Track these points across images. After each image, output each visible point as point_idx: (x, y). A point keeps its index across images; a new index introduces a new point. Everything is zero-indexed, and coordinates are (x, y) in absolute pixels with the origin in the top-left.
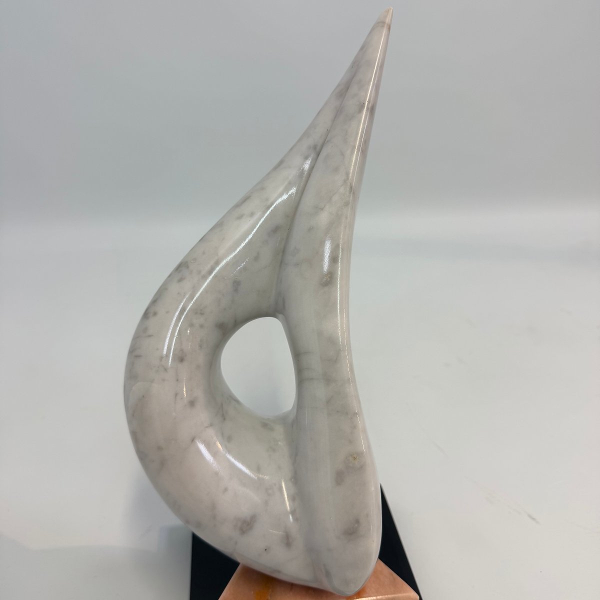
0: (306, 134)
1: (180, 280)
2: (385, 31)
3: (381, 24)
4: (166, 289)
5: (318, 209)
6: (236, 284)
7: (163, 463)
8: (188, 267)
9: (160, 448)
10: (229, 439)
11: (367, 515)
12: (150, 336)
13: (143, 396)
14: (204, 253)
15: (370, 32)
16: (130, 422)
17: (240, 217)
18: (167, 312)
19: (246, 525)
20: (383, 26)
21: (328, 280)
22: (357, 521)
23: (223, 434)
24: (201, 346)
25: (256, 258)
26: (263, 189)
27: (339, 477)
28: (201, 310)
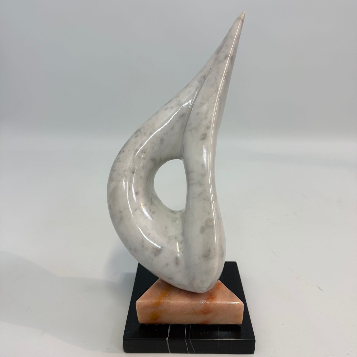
0: (201, 71)
1: (136, 137)
2: (240, 22)
3: (239, 18)
4: (130, 141)
5: (202, 104)
6: (162, 140)
7: (121, 219)
8: (140, 131)
9: (120, 212)
10: (153, 213)
11: (214, 249)
12: (120, 161)
13: (115, 188)
14: (148, 125)
15: (234, 22)
16: (108, 201)
17: (166, 109)
18: (129, 151)
19: (157, 252)
20: (239, 20)
21: (204, 137)
22: (209, 251)
23: (150, 210)
24: (143, 168)
25: (172, 128)
26: (178, 96)
27: (203, 230)
28: (144, 151)
